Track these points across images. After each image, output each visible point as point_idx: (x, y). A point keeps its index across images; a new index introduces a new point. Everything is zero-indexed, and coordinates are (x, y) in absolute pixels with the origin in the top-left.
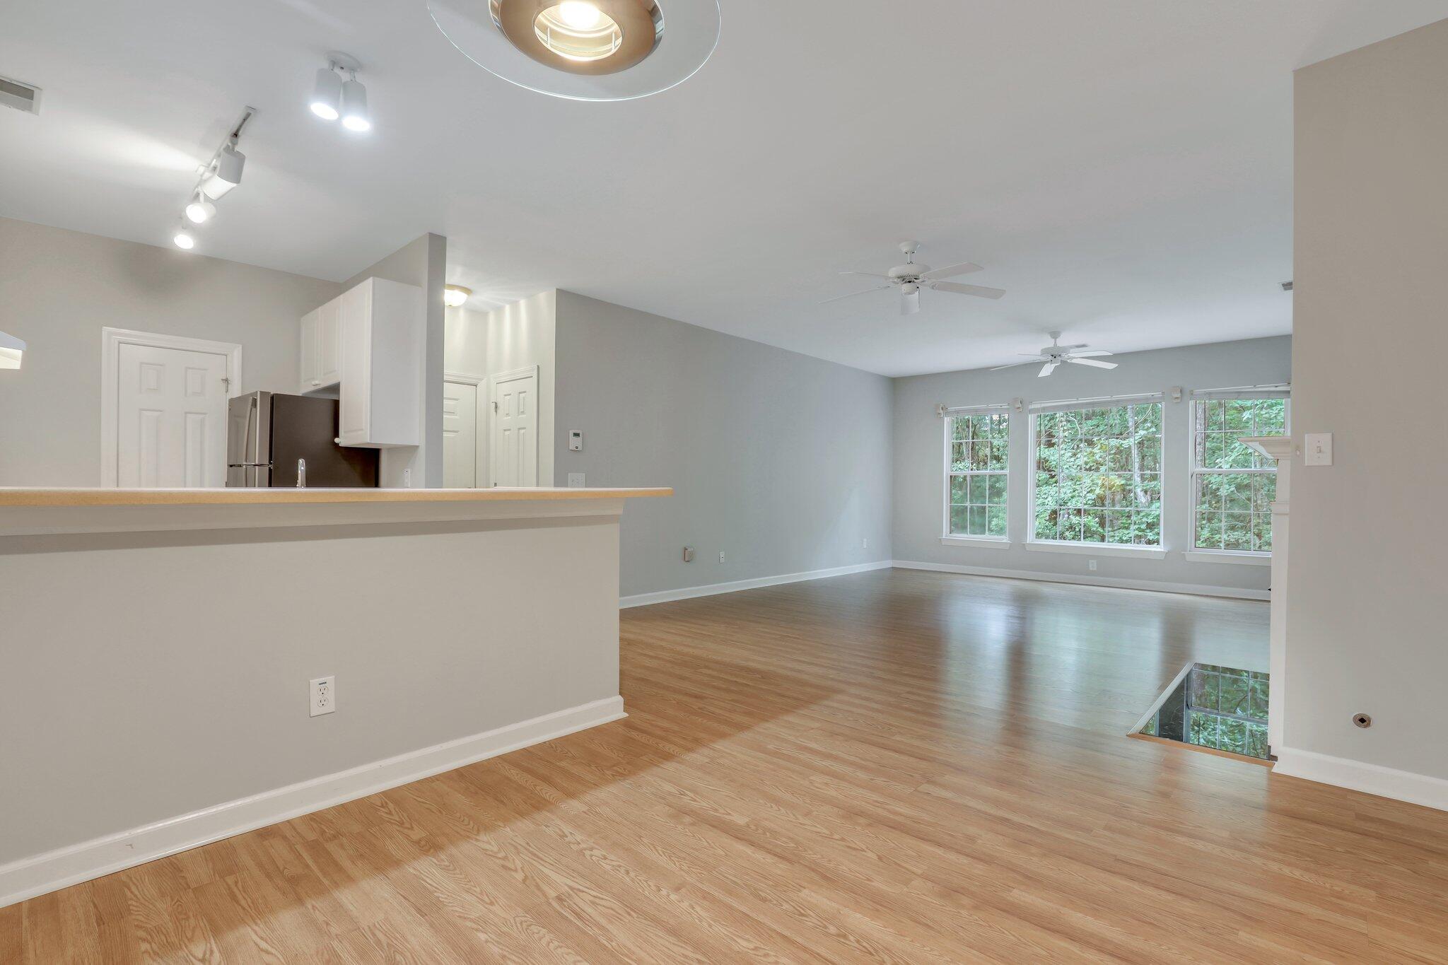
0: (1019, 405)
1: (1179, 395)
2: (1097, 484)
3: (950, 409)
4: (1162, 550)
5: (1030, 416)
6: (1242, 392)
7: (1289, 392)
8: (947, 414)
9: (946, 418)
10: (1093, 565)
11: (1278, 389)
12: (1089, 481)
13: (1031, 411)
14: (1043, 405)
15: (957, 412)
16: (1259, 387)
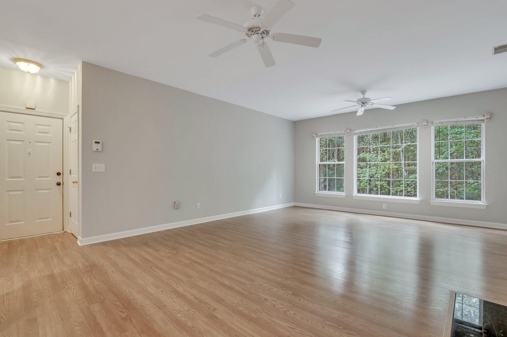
0: (349, 131)
1: (426, 124)
2: (386, 168)
3: (319, 134)
4: (419, 200)
5: (354, 136)
6: (458, 121)
7: (484, 120)
8: (317, 136)
9: (317, 139)
10: (385, 206)
11: (479, 119)
12: (383, 167)
13: (354, 134)
14: (360, 131)
15: (322, 135)
16: (467, 118)
